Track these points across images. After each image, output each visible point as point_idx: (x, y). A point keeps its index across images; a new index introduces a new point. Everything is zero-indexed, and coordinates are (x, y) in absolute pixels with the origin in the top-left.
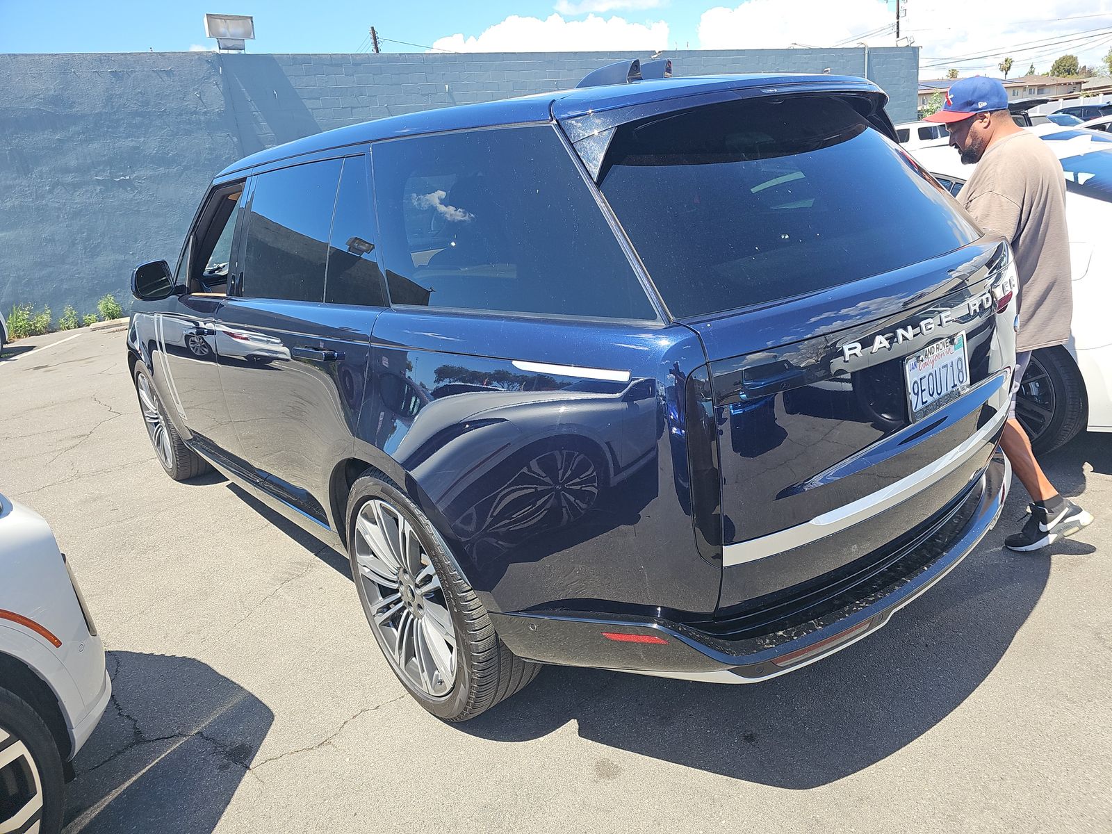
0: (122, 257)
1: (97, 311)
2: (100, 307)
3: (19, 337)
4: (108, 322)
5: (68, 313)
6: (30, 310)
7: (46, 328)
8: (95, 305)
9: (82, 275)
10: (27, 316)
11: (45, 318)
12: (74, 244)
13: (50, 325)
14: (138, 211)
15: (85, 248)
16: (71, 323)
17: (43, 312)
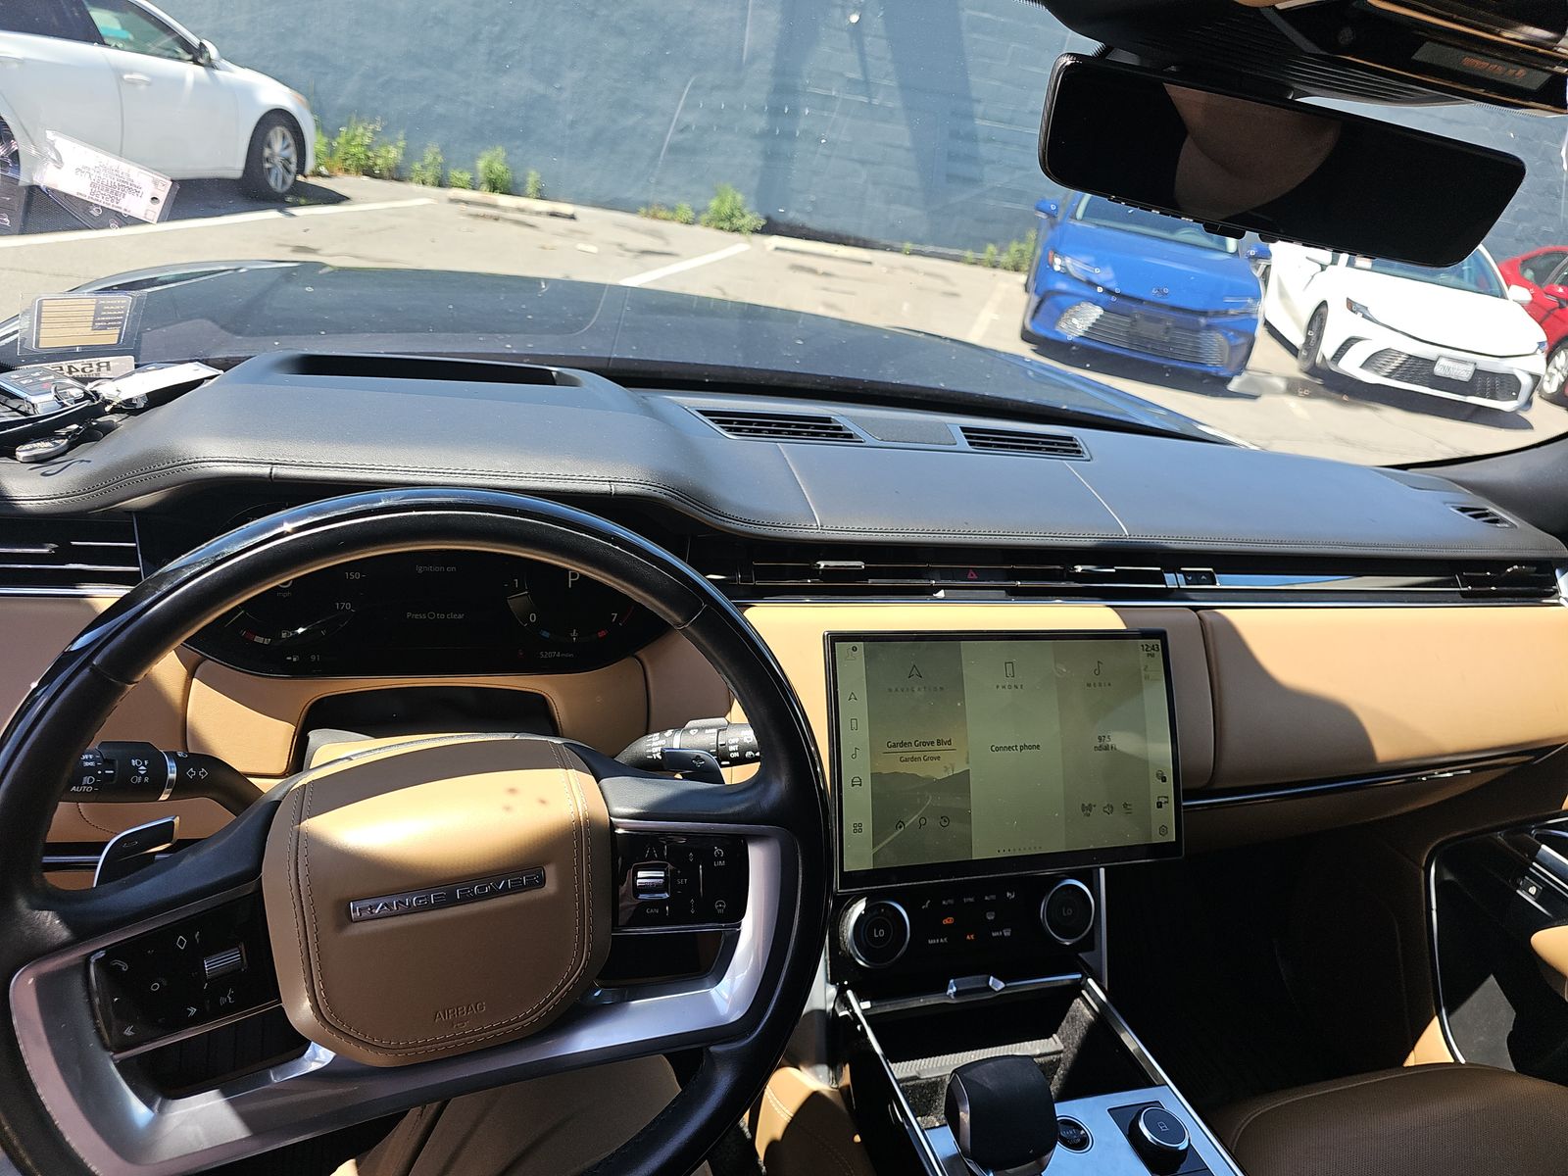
0: (540, 88)
1: (473, 170)
2: (481, 164)
3: (347, 171)
4: (483, 195)
5: (429, 158)
6: (374, 132)
7: (389, 170)
8: (474, 158)
9: (470, 99)
10: (367, 141)
11: (393, 154)
12: (474, 39)
13: (397, 168)
14: (593, 14)
15: (490, 53)
16: (429, 175)
17: (393, 143)
